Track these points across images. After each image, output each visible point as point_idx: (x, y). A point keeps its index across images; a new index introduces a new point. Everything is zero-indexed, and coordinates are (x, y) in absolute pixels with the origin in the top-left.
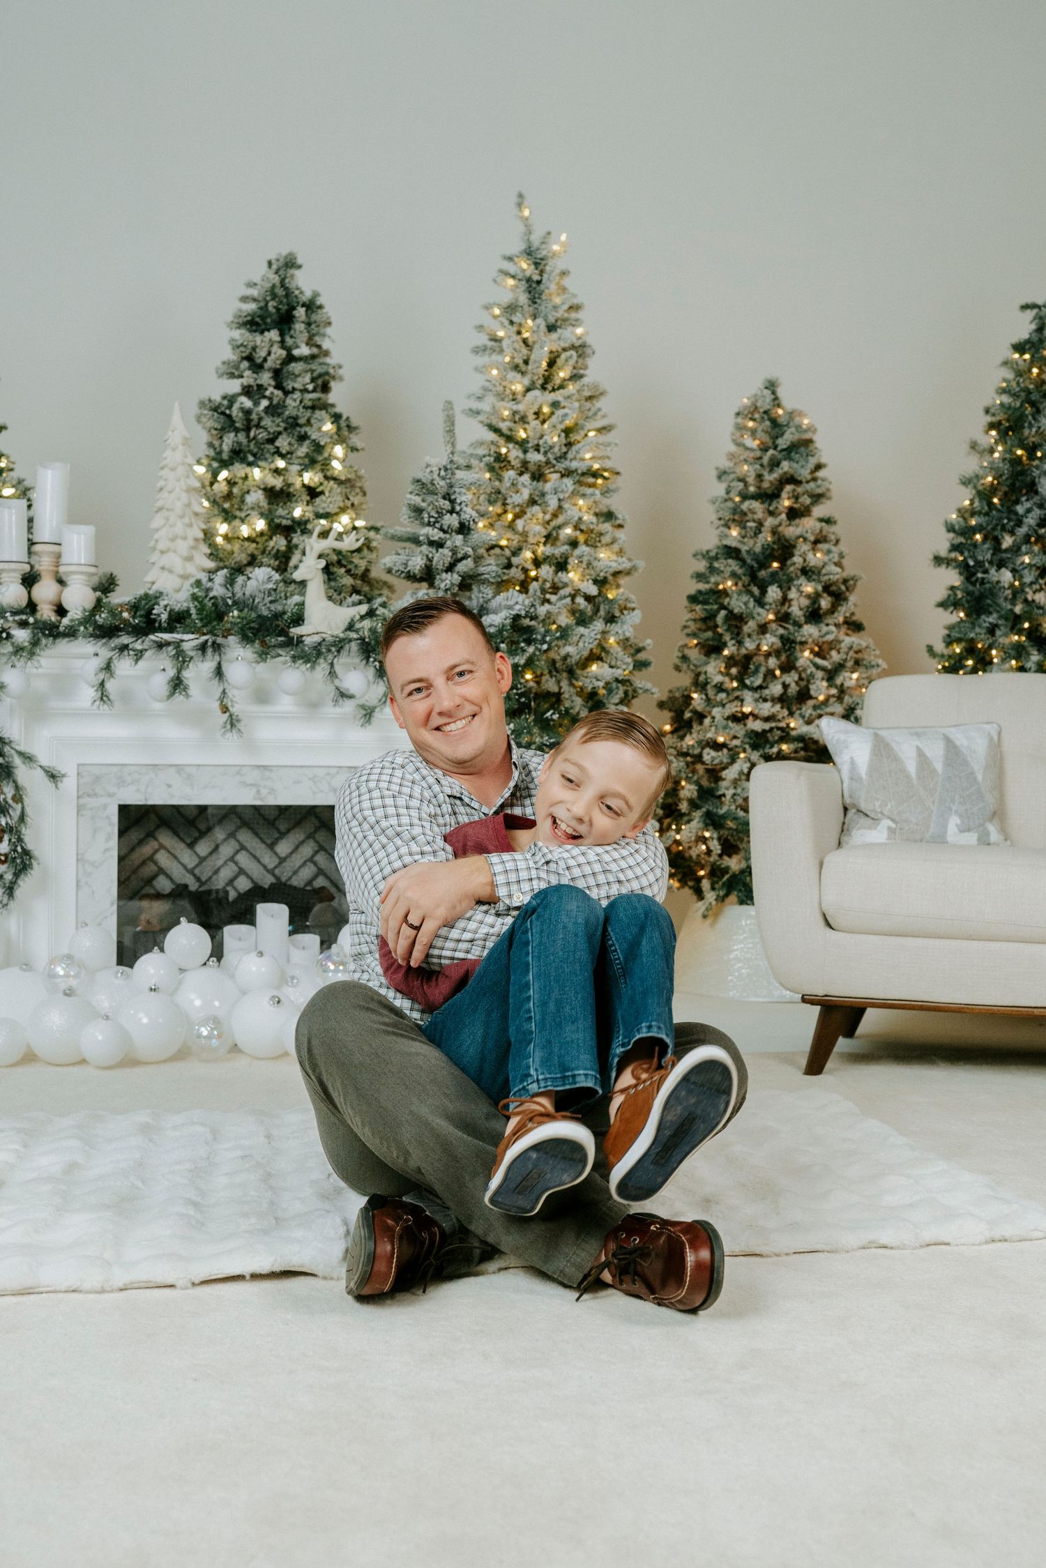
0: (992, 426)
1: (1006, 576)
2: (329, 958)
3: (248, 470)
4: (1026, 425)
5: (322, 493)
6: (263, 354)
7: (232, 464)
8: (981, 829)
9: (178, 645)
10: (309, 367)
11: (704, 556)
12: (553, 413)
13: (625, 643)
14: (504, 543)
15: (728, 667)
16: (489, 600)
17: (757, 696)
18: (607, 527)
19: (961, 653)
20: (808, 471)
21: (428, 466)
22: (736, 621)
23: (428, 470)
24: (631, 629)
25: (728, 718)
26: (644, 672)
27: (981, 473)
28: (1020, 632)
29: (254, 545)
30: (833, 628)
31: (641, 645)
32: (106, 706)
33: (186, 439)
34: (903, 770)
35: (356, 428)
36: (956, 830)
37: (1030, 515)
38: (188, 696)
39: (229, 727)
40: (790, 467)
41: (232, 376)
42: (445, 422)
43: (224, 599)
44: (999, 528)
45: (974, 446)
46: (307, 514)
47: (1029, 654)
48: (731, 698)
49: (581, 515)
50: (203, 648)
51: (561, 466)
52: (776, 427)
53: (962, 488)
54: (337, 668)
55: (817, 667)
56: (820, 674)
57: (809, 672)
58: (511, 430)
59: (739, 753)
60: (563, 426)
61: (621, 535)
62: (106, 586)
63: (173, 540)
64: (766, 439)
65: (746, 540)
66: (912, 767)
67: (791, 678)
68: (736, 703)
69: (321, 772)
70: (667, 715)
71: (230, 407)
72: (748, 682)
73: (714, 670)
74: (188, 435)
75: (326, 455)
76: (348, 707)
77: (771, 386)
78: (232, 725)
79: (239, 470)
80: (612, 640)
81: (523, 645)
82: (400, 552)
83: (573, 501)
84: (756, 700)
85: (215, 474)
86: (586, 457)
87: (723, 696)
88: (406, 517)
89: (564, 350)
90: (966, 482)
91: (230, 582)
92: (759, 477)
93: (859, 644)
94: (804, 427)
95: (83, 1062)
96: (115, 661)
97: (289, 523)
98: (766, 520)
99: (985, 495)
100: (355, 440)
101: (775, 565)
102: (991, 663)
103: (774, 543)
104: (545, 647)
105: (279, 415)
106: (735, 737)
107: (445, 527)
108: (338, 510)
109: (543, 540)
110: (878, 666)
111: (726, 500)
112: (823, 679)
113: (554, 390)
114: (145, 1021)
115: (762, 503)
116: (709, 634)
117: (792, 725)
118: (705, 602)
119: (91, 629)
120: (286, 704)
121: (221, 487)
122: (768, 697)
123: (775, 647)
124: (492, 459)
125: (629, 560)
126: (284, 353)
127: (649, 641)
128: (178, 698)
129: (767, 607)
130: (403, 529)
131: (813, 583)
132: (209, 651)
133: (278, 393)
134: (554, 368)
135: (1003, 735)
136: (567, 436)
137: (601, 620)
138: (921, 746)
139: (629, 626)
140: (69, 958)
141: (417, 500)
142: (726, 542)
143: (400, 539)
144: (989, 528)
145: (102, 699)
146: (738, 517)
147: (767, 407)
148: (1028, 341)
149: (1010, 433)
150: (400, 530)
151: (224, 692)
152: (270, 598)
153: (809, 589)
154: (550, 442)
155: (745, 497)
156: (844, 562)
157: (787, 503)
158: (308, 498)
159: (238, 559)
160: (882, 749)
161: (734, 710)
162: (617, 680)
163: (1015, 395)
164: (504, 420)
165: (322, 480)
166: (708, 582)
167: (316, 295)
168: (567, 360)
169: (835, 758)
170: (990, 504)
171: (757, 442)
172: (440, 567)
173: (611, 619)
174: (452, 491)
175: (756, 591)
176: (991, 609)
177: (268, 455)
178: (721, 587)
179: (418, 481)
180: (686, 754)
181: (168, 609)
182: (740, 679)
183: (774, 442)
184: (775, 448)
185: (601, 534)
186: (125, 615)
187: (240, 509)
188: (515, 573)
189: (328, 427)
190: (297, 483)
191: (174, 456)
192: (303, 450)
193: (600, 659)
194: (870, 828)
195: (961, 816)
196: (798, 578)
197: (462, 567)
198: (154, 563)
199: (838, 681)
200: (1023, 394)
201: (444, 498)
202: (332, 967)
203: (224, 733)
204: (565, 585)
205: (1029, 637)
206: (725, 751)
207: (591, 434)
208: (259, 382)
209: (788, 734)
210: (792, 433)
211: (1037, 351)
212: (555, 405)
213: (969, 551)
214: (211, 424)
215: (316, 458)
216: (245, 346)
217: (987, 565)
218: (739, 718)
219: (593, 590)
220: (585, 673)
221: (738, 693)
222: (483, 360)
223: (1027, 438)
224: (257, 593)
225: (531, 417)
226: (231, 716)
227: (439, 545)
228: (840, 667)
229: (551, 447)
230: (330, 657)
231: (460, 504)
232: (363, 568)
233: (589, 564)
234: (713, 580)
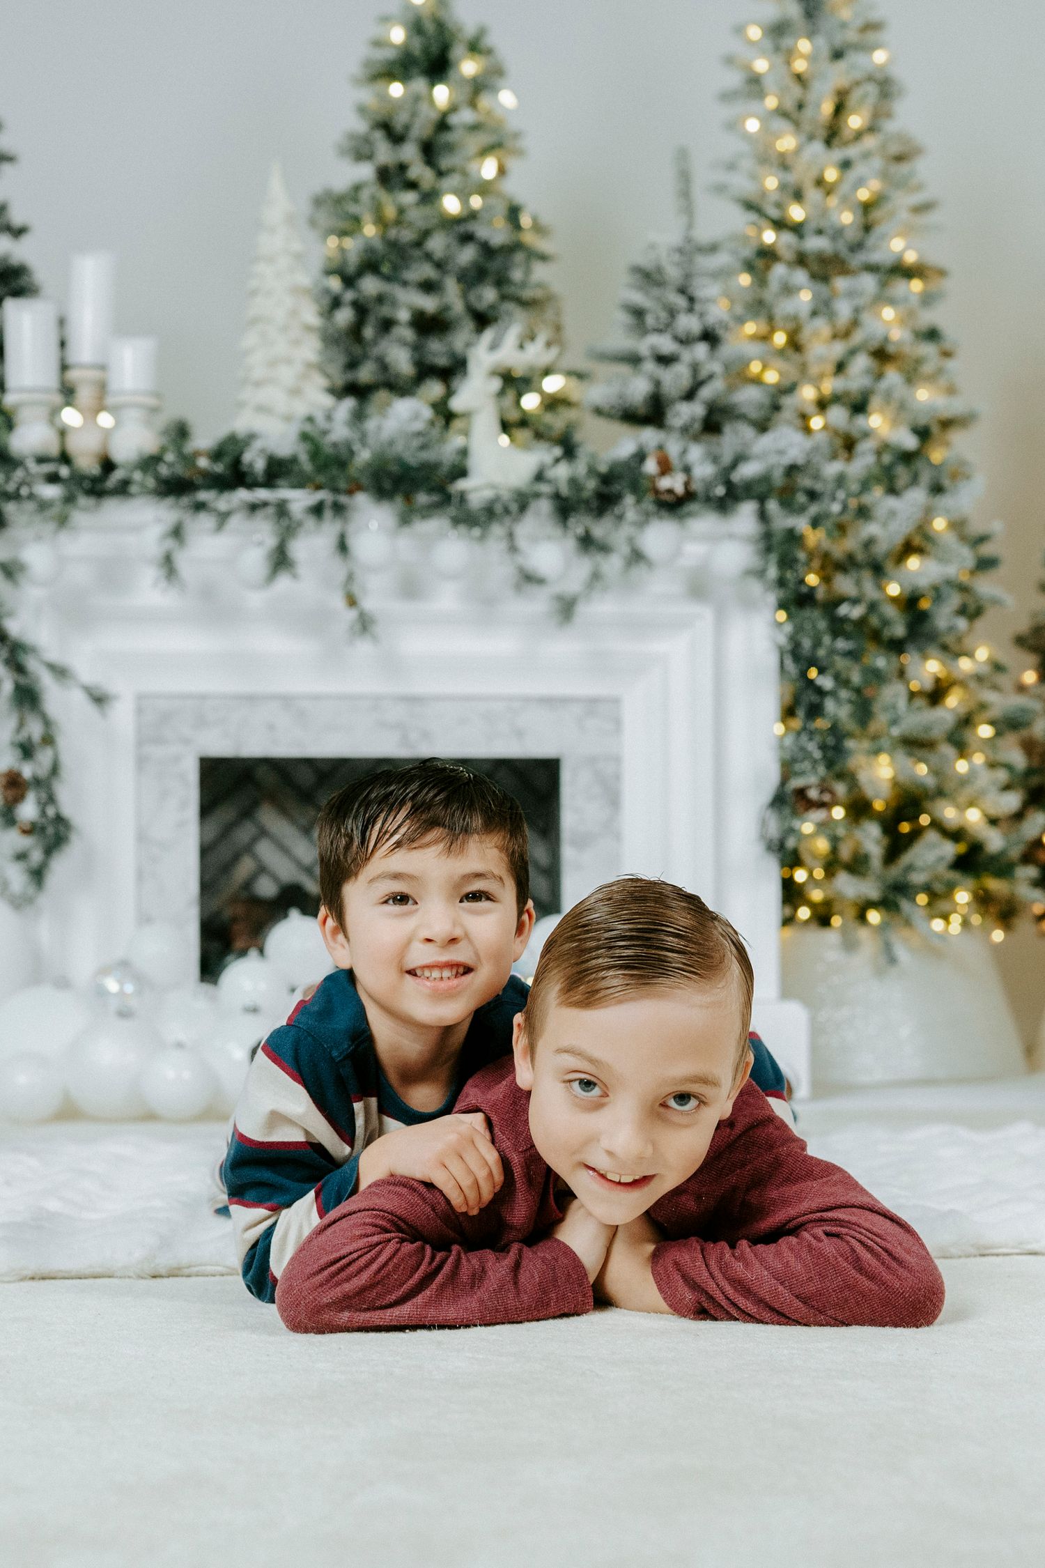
9: (281, 504)
12: (841, 180)
14: (771, 375)
18: (929, 351)
21: (653, 247)
23: (654, 253)
24: (968, 505)
26: (991, 574)
31: (986, 529)
38: (295, 576)
39: (358, 631)
41: (361, 155)
42: (676, 178)
43: (349, 443)
50: (317, 510)
51: (856, 260)
54: (519, 537)
58: (780, 209)
60: (859, 199)
61: (949, 364)
62: (180, 432)
63: (273, 364)
69: (500, 706)
76: (538, 604)
78: (365, 629)
80: (940, 521)
82: (615, 377)
83: (876, 310)
86: (895, 246)
88: (621, 324)
89: (858, 84)
91: (358, 417)
96: (187, 525)
107: (681, 334)
109: (832, 369)
113: (843, 145)
119: (151, 482)
120: (447, 599)
124: (753, 255)
128: (284, 582)
134: (844, 113)
136: (865, 214)
137: (922, 490)
139: (966, 499)
140: (125, 967)
141: (638, 298)
145: (169, 581)
152: (419, 443)
154: (839, 223)
162: (949, 583)
164: (768, 196)
167: (484, 29)
168: (865, 96)
172: (674, 396)
173: (937, 489)
174: (689, 283)
179: (638, 269)
181: (265, 456)
185: (920, 362)
186: (205, 463)
191: (273, 242)
193: (920, 551)
197: (706, 393)
201: (678, 291)
203: (352, 640)
204: (866, 436)
207: (903, 213)
208: (400, 159)
212: (846, 165)
219: (910, 444)
220: (899, 570)
222: (736, 109)
224: (399, 437)
225: (810, 188)
226: (362, 613)
227: (672, 360)
229: (841, 230)
230: (507, 520)
231: (702, 300)
233: (903, 405)
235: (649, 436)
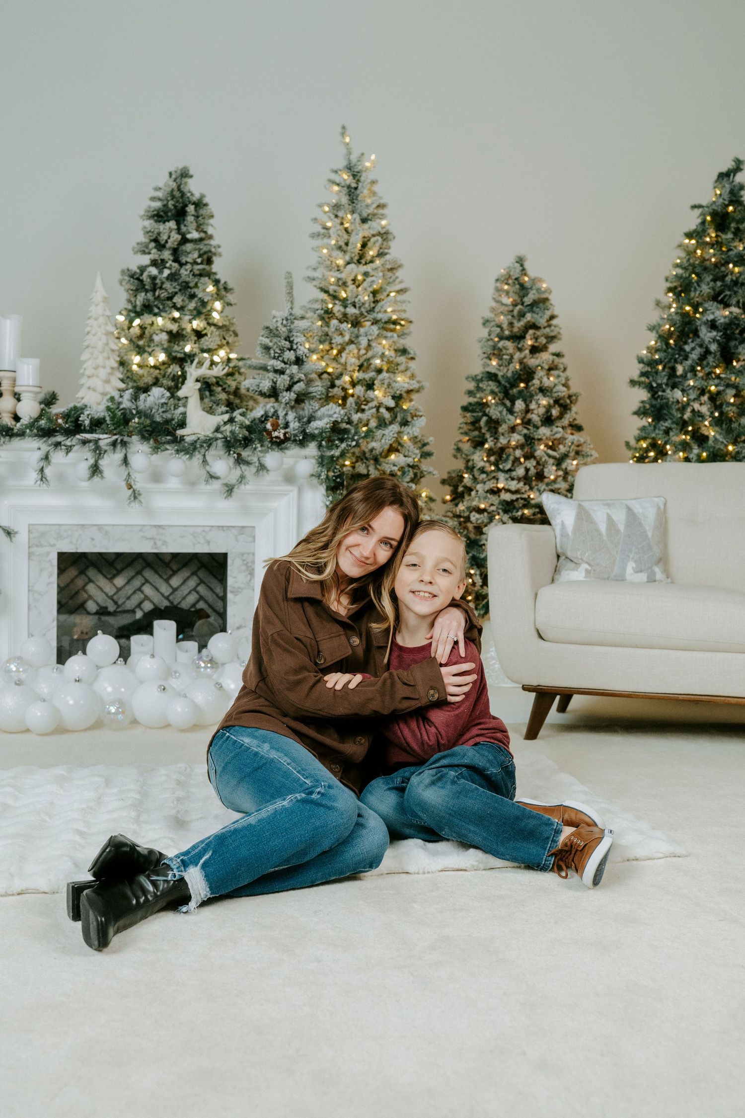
0: (670, 290)
1: (678, 394)
2: (200, 659)
3: (154, 318)
4: (693, 289)
5: (206, 335)
6: (165, 237)
7: (143, 314)
8: (649, 571)
9: (96, 441)
10: (198, 247)
11: (473, 379)
12: (364, 280)
13: (414, 439)
14: (330, 370)
15: (488, 456)
16: (317, 411)
17: (507, 476)
18: (402, 359)
19: (647, 447)
20: (545, 320)
21: (274, 317)
22: (494, 423)
23: (274, 320)
24: (418, 430)
25: (487, 492)
26: (429, 459)
27: (661, 322)
28: (686, 433)
29: (158, 371)
30: (560, 430)
31: (426, 441)
32: (44, 485)
33: (105, 298)
34: (597, 530)
35: (231, 289)
36: (632, 571)
37: (693, 352)
38: (102, 477)
39: (132, 499)
40: (532, 317)
41: (144, 252)
42: (286, 286)
43: (130, 410)
44: (673, 361)
45: (658, 303)
46: (194, 350)
47: (691, 449)
48: (489, 477)
49: (383, 351)
50: (114, 444)
51: (371, 317)
52: (523, 289)
53: (649, 332)
54: (208, 458)
55: (549, 456)
56: (551, 461)
57: (543, 459)
58: (335, 292)
59: (495, 516)
60: (371, 289)
61: (412, 364)
62: (50, 400)
63: (96, 368)
64: (516, 298)
65: (502, 368)
66: (603, 528)
67: (531, 464)
68: (493, 481)
69: (199, 530)
70: (448, 489)
71: (142, 274)
72: (501, 467)
73: (479, 458)
74: (106, 295)
75: (209, 308)
76: (216, 485)
77: (520, 261)
78: (135, 498)
79: (148, 319)
80: (405, 438)
81: (337, 442)
82: (256, 376)
83: (379, 341)
84: (507, 479)
85: (131, 322)
86: (389, 310)
87: (484, 476)
88: (259, 352)
89: (374, 236)
90: (652, 328)
91: (135, 398)
92: (511, 324)
93: (578, 441)
94: (543, 289)
95: (28, 731)
96: (51, 454)
97: (182, 355)
98: (515, 354)
99: (664, 338)
100: (230, 297)
101: (522, 385)
102: (666, 454)
103: (521, 370)
104: (354, 443)
105: (176, 280)
106: (492, 505)
107: (286, 360)
108: (216, 347)
109: (357, 368)
110: (591, 456)
111: (488, 340)
112: (553, 464)
113: (366, 264)
114: (71, 702)
115: (513, 342)
116: (476, 433)
117: (532, 496)
118: (473, 411)
119: (35, 431)
120: (173, 483)
121: (135, 331)
122: (516, 477)
123: (520, 442)
124: (323, 312)
125: (418, 382)
126: (179, 237)
127: (431, 439)
128: (96, 479)
129: (516, 415)
130: (258, 361)
131: (547, 398)
132: (119, 446)
133: (176, 265)
134: (366, 248)
135: (668, 505)
136: (374, 296)
137: (397, 424)
138: (610, 513)
139: (418, 427)
140: (19, 659)
141: (267, 341)
142: (488, 369)
143: (255, 368)
144: (666, 361)
145: (42, 480)
146: (497, 352)
147: (517, 275)
148: (695, 231)
149: (683, 295)
150: (254, 362)
151: (129, 475)
152: (163, 410)
153: (544, 402)
154: (362, 301)
155: (501, 338)
156: (570, 383)
157: (530, 342)
158: (196, 338)
159: (146, 381)
160: (583, 515)
161: (492, 486)
162: (409, 466)
163: (685, 269)
164: (331, 285)
165: (206, 325)
166: (475, 397)
167: (203, 196)
168: (374, 243)
169: (552, 522)
170: (667, 344)
171: (511, 300)
172: (282, 388)
173: (405, 423)
174: (291, 335)
175: (508, 403)
176: (667, 417)
177: (167, 309)
178: (484, 401)
179: (267, 328)
180: (459, 516)
181: (90, 417)
182: (496, 464)
183: (522, 300)
184: (522, 304)
185: (398, 364)
186: (60, 421)
187: (149, 346)
188: (337, 391)
189: (211, 288)
190: (189, 329)
191: (97, 310)
192: (192, 305)
193: (397, 451)
194: (573, 570)
195: (635, 561)
196: (537, 394)
197: (297, 388)
198: (83, 385)
199: (564, 466)
200: (691, 268)
201: (286, 340)
202: (203, 665)
203: (130, 503)
204: (372, 400)
205: (693, 437)
206: (486, 514)
207: (392, 294)
208: (162, 257)
209: (529, 502)
210: (534, 294)
211: (701, 238)
212: (366, 274)
213: (653, 376)
214: (128, 286)
215: (203, 309)
216: (153, 232)
217: (664, 386)
218: (495, 492)
219: (392, 403)
220: (386, 460)
221: (493, 474)
222: (318, 242)
223: (693, 298)
224: (154, 406)
225: (350, 282)
226: (134, 491)
227: (281, 372)
228: (565, 456)
229: (363, 304)
230: (203, 451)
231: (297, 344)
232: (234, 387)
233: (389, 385)
234: (478, 396)
235: (269, 405)
